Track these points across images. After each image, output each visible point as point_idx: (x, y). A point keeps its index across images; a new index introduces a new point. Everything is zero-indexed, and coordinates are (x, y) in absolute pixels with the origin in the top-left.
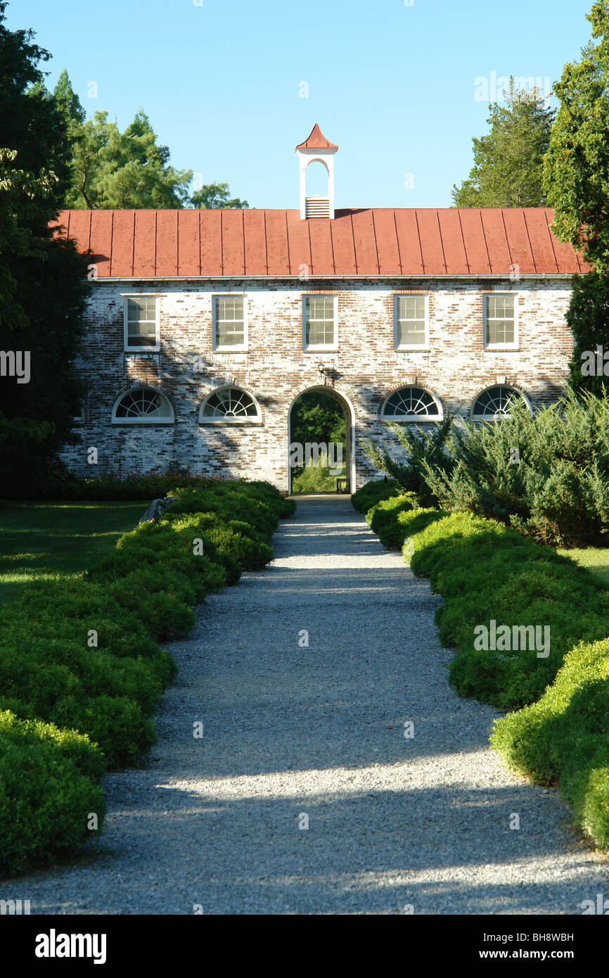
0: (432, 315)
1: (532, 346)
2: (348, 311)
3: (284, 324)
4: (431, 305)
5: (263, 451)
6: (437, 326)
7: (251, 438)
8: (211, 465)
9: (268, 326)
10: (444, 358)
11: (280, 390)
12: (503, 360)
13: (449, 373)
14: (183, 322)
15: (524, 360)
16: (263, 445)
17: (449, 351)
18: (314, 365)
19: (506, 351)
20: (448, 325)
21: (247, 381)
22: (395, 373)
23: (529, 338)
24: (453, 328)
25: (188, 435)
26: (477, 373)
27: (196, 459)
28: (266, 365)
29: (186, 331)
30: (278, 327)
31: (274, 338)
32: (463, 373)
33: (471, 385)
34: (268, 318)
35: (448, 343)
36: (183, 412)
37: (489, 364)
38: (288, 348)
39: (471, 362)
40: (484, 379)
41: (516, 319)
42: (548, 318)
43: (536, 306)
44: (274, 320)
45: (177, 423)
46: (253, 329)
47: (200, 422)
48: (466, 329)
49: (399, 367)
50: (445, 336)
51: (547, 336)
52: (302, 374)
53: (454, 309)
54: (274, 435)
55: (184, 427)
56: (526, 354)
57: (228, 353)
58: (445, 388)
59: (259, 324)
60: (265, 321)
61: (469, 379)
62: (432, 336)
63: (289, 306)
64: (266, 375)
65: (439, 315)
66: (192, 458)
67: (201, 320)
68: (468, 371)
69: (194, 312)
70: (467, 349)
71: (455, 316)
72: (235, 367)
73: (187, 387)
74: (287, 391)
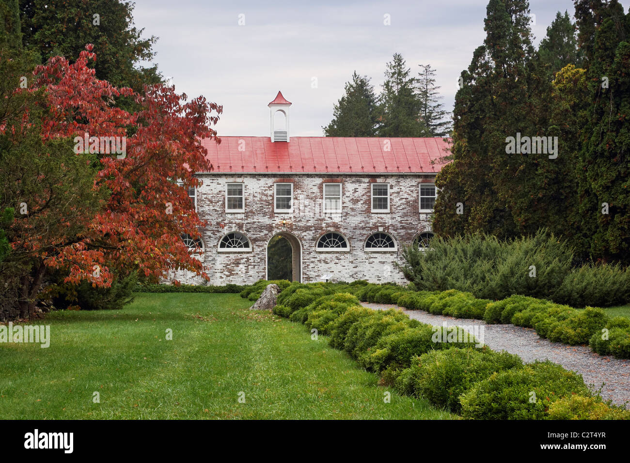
0: (344, 194)
1: (397, 211)
2: (299, 192)
3: (264, 198)
4: (343, 188)
5: (252, 267)
6: (347, 200)
7: (246, 260)
8: (224, 275)
9: (256, 199)
10: (350, 217)
11: (262, 234)
12: (382, 219)
13: (353, 225)
14: (209, 197)
15: (393, 218)
16: (252, 264)
17: (353, 213)
18: (280, 220)
19: (383, 213)
20: (352, 199)
21: (244, 229)
22: (324, 225)
23: (395, 207)
24: (355, 201)
25: (212, 258)
26: (367, 225)
27: (216, 271)
28: (255, 220)
29: (211, 202)
30: (261, 200)
31: (259, 205)
32: (361, 225)
33: (364, 232)
34: (256, 194)
35: (352, 209)
36: (209, 245)
37: (374, 221)
38: (267, 211)
39: (364, 219)
40: (371, 229)
41: (388, 197)
42: (406, 196)
43: (399, 190)
44: (259, 196)
45: (206, 251)
46: (248, 201)
47: (219, 251)
48: (362, 202)
49: (326, 222)
50: (350, 205)
51: (405, 206)
52: (274, 225)
53: (355, 191)
54: (259, 258)
55: (209, 254)
56: (394, 216)
57: (234, 214)
58: (350, 233)
59: (251, 198)
60: (254, 196)
61: (363, 228)
62: (344, 205)
63: (267, 189)
64: (255, 226)
65: (347, 194)
66: (214, 271)
67: (220, 195)
68: (363, 224)
69: (215, 191)
70: (363, 213)
71: (356, 194)
72: (238, 221)
73: (212, 232)
74: (266, 235)
